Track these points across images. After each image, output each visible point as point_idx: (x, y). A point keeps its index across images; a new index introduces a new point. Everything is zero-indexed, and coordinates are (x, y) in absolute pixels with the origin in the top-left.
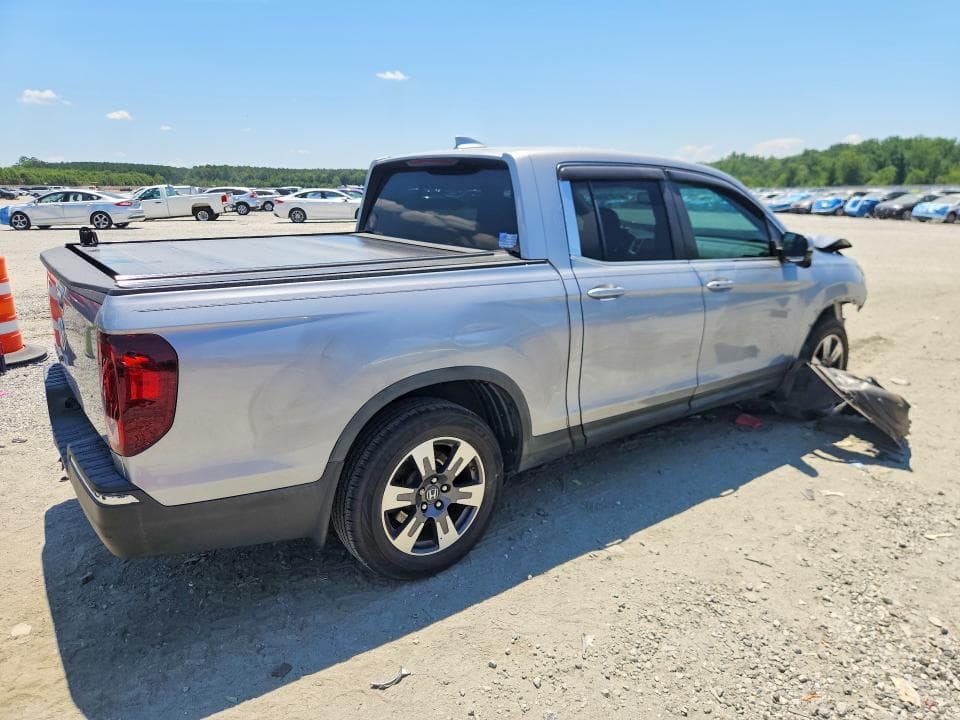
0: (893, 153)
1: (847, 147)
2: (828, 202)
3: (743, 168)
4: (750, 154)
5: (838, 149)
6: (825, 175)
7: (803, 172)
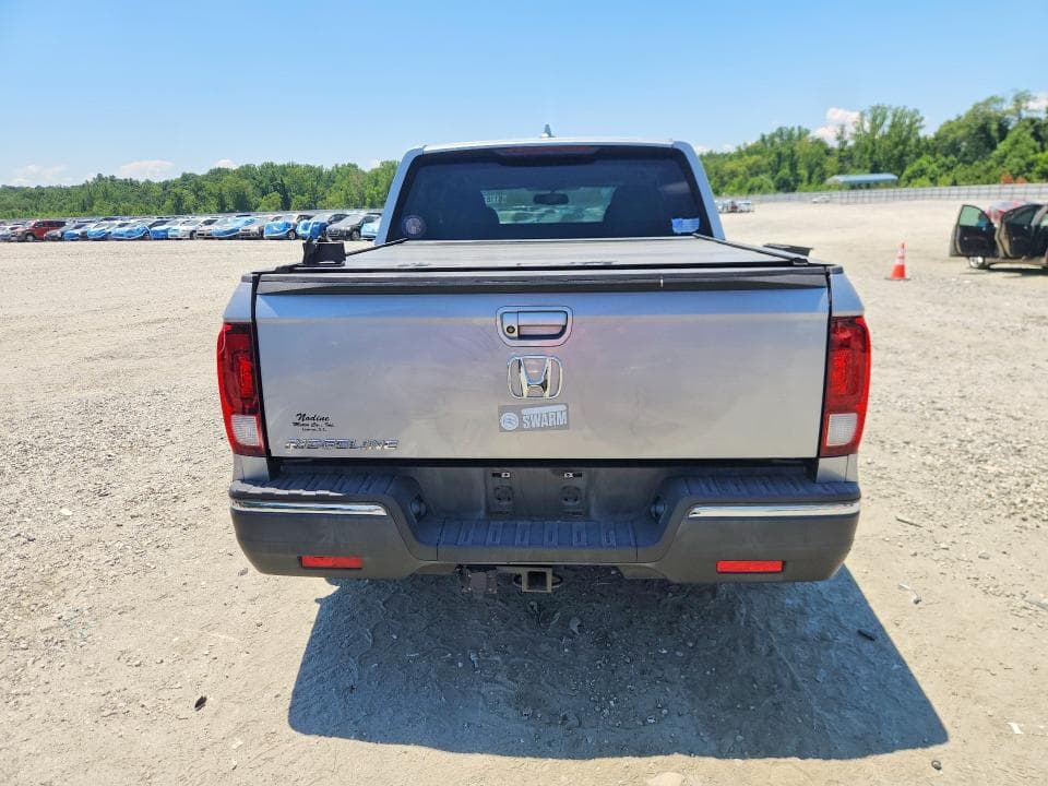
0: (272, 179)
1: (226, 172)
2: (278, 226)
3: (117, 194)
4: (120, 176)
5: (218, 174)
6: (214, 201)
7: (190, 199)
